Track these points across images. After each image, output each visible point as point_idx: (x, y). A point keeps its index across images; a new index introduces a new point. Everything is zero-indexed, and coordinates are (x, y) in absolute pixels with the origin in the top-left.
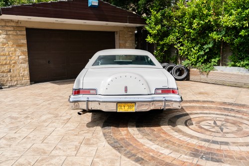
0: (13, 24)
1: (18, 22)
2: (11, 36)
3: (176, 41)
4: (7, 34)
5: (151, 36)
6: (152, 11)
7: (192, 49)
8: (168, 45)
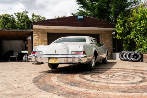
0: (41, 31)
1: (44, 30)
2: (40, 37)
3: (134, 37)
4: (38, 36)
5: (119, 34)
6: (117, 19)
7: (144, 41)
8: (130, 40)
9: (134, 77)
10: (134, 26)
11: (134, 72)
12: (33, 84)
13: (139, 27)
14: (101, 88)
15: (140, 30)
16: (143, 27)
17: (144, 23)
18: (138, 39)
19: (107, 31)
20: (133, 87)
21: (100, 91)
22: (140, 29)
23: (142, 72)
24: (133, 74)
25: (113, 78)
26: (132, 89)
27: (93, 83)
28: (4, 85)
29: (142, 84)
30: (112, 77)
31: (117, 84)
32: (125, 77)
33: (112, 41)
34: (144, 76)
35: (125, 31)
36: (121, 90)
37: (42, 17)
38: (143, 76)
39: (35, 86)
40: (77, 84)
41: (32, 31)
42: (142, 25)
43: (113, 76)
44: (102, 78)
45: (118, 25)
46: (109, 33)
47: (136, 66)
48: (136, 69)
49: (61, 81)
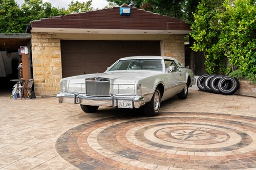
0: (49, 37)
1: (53, 34)
2: (46, 48)
3: (226, 48)
4: (42, 46)
5: (196, 43)
6: (194, 14)
7: (242, 56)
8: (217, 54)
9: (228, 135)
10: (226, 29)
11: (226, 122)
12: (61, 158)
13: (235, 32)
14: (178, 162)
15: (236, 37)
16: (242, 32)
17: (244, 25)
18: (233, 53)
19: (175, 35)
20: (228, 157)
21: (177, 167)
22: (236, 35)
23: (240, 121)
24: (225, 126)
25: (194, 138)
26: (227, 162)
27: (163, 150)
28: (8, 160)
29: (243, 150)
30: (191, 134)
31: (202, 151)
32: (213, 134)
33: (184, 54)
34: (244, 132)
35: (208, 38)
36: (210, 165)
37: (44, 3)
38: (241, 130)
39: (65, 162)
40: (136, 153)
41: (28, 36)
42: (241, 28)
43: (192, 132)
44: (176, 138)
45: (195, 24)
46: (179, 40)
47: (229, 105)
48: (229, 115)
49: (108, 148)
